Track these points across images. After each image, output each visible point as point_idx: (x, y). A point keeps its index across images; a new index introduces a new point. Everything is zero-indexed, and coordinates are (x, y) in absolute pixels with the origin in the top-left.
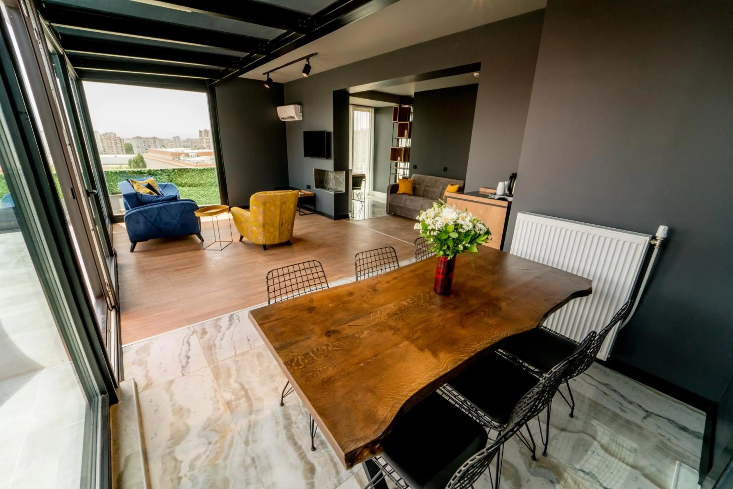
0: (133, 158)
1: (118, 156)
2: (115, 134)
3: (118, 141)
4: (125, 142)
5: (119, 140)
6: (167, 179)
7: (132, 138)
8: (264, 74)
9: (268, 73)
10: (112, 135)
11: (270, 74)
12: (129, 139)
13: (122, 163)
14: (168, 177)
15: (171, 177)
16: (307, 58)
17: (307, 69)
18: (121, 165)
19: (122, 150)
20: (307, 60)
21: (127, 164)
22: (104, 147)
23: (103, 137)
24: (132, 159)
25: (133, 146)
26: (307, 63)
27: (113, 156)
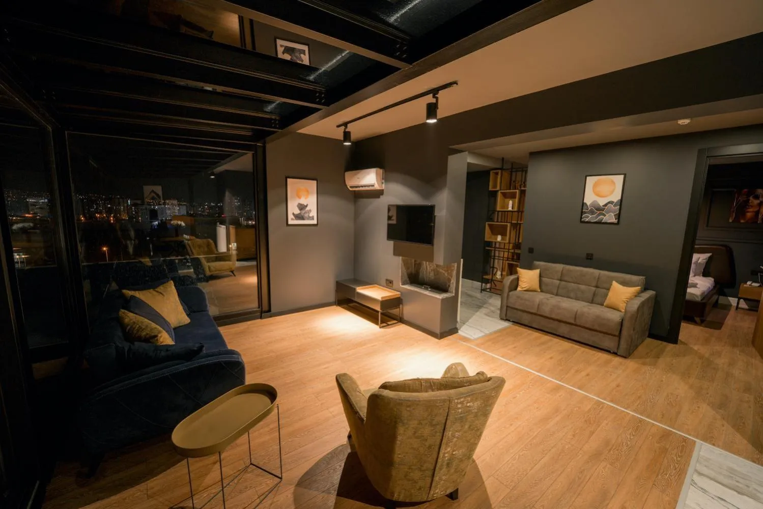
8: (338, 126)
9: (345, 124)
11: (349, 125)
16: (435, 92)
17: (432, 110)
20: (434, 97)
26: (434, 101)
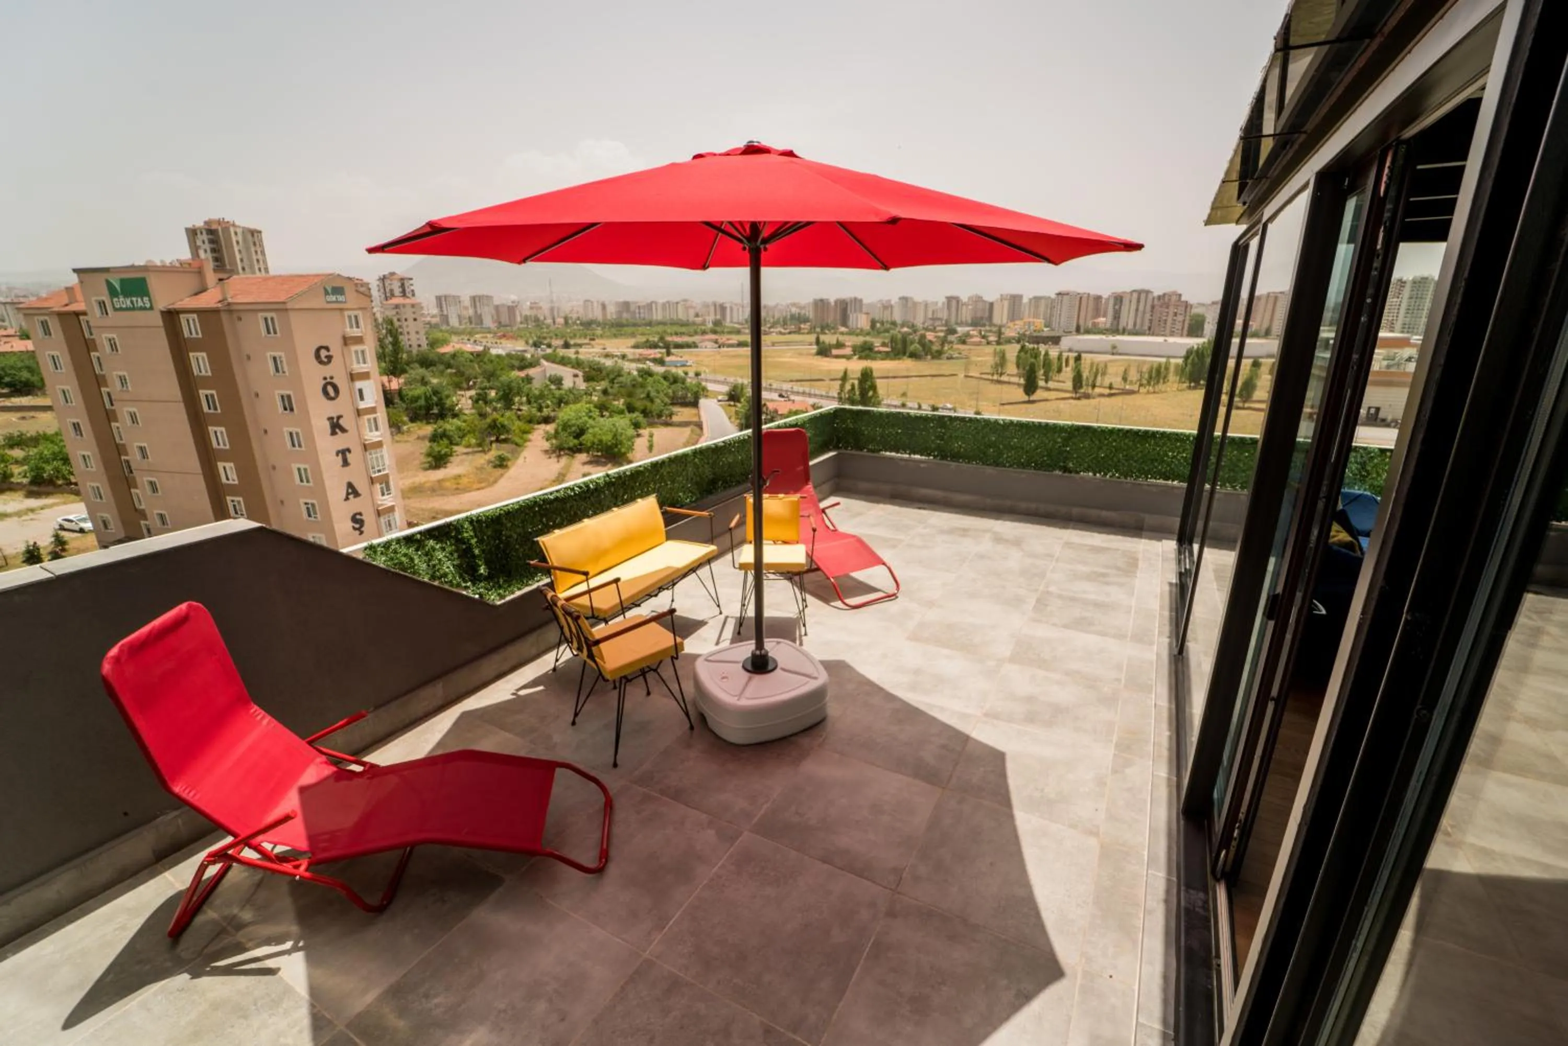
0: (1198, 344)
1: (1171, 340)
2: (1180, 295)
3: (1181, 310)
4: (1195, 311)
5: (1183, 309)
6: (1356, 472)
7: (1209, 302)
10: (1174, 298)
12: (1203, 305)
13: (1171, 354)
14: (1359, 466)
15: (1369, 468)
18: (1169, 357)
19: (1183, 328)
21: (1181, 357)
22: (1151, 321)
23: (1156, 302)
24: (1196, 347)
25: (1207, 320)
27: (1160, 339)
